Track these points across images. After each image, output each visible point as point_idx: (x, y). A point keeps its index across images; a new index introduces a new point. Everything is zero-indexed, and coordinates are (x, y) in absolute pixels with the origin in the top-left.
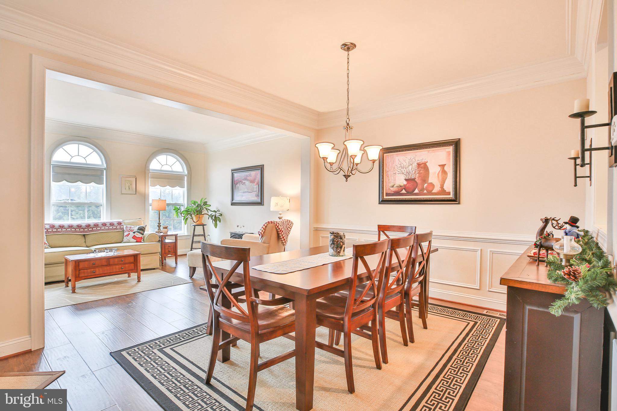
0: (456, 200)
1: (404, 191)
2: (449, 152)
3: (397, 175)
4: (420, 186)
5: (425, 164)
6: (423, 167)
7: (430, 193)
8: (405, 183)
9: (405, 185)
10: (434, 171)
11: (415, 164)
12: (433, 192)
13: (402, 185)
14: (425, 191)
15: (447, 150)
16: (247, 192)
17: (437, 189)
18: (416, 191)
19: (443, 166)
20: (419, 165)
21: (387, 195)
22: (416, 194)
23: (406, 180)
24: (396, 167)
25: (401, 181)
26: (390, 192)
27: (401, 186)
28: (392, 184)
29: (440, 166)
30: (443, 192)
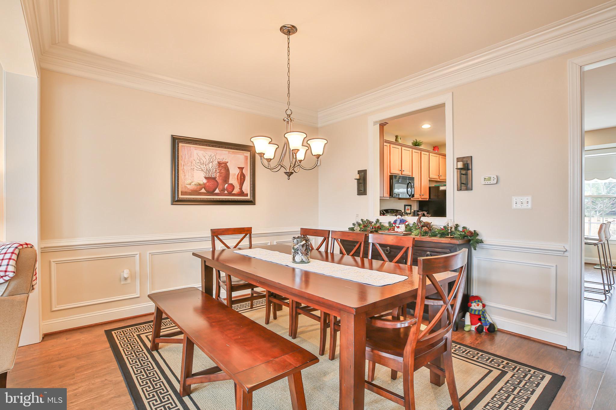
0: (251, 202)
1: (203, 190)
2: (246, 157)
3: (195, 171)
4: (220, 186)
5: (226, 163)
6: (224, 167)
7: (230, 194)
8: (205, 181)
9: (204, 184)
10: (234, 172)
11: (216, 163)
12: (233, 192)
13: (202, 183)
14: (226, 192)
15: (245, 154)
17: (236, 190)
18: (217, 191)
19: (241, 169)
20: (220, 164)
21: (183, 193)
22: (217, 194)
23: (206, 178)
24: (194, 162)
25: (199, 178)
26: (186, 190)
27: (200, 185)
28: (188, 181)
29: (239, 168)
30: (242, 193)
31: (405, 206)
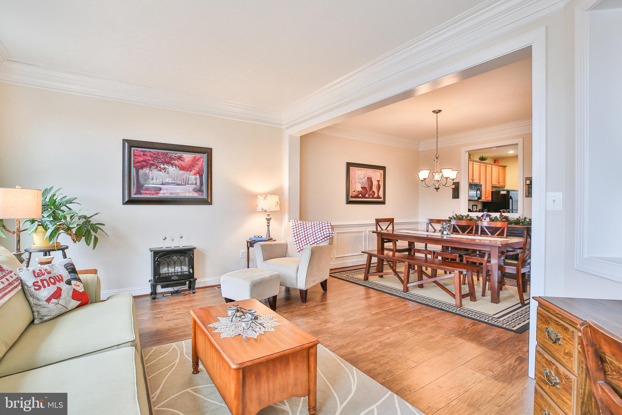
0: (383, 203)
1: (360, 195)
2: (381, 173)
3: (357, 183)
4: (368, 193)
5: (371, 178)
6: (370, 180)
7: (373, 197)
8: (361, 189)
9: (361, 191)
10: (375, 183)
11: (366, 178)
12: (374, 196)
13: (360, 191)
14: (371, 196)
15: (381, 172)
16: (173, 183)
17: (376, 195)
18: (367, 196)
19: (378, 181)
20: (368, 178)
21: (352, 197)
22: (367, 198)
23: (362, 187)
24: (356, 178)
25: (359, 188)
26: (353, 195)
27: (359, 192)
28: (353, 190)
29: (377, 181)
30: (379, 197)
31: (473, 206)
